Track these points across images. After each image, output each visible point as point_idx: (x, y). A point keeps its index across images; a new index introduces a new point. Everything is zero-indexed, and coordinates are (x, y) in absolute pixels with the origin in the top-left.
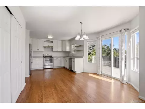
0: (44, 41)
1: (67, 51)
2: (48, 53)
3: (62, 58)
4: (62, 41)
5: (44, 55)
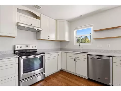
2: (27, 44)
3: (59, 53)
4: (56, 20)
5: (16, 49)
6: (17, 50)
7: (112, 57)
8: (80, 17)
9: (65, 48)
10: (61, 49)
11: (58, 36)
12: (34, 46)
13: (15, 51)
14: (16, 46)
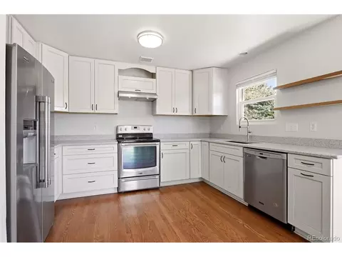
0: (120, 70)
1: (215, 113)
2: (136, 124)
3: (193, 143)
4: (192, 71)
5: (120, 132)
6: (121, 134)
7: (287, 153)
8: (243, 56)
9: (219, 132)
10: (210, 134)
11: (196, 106)
12: (147, 128)
13: (118, 135)
14: (119, 128)
